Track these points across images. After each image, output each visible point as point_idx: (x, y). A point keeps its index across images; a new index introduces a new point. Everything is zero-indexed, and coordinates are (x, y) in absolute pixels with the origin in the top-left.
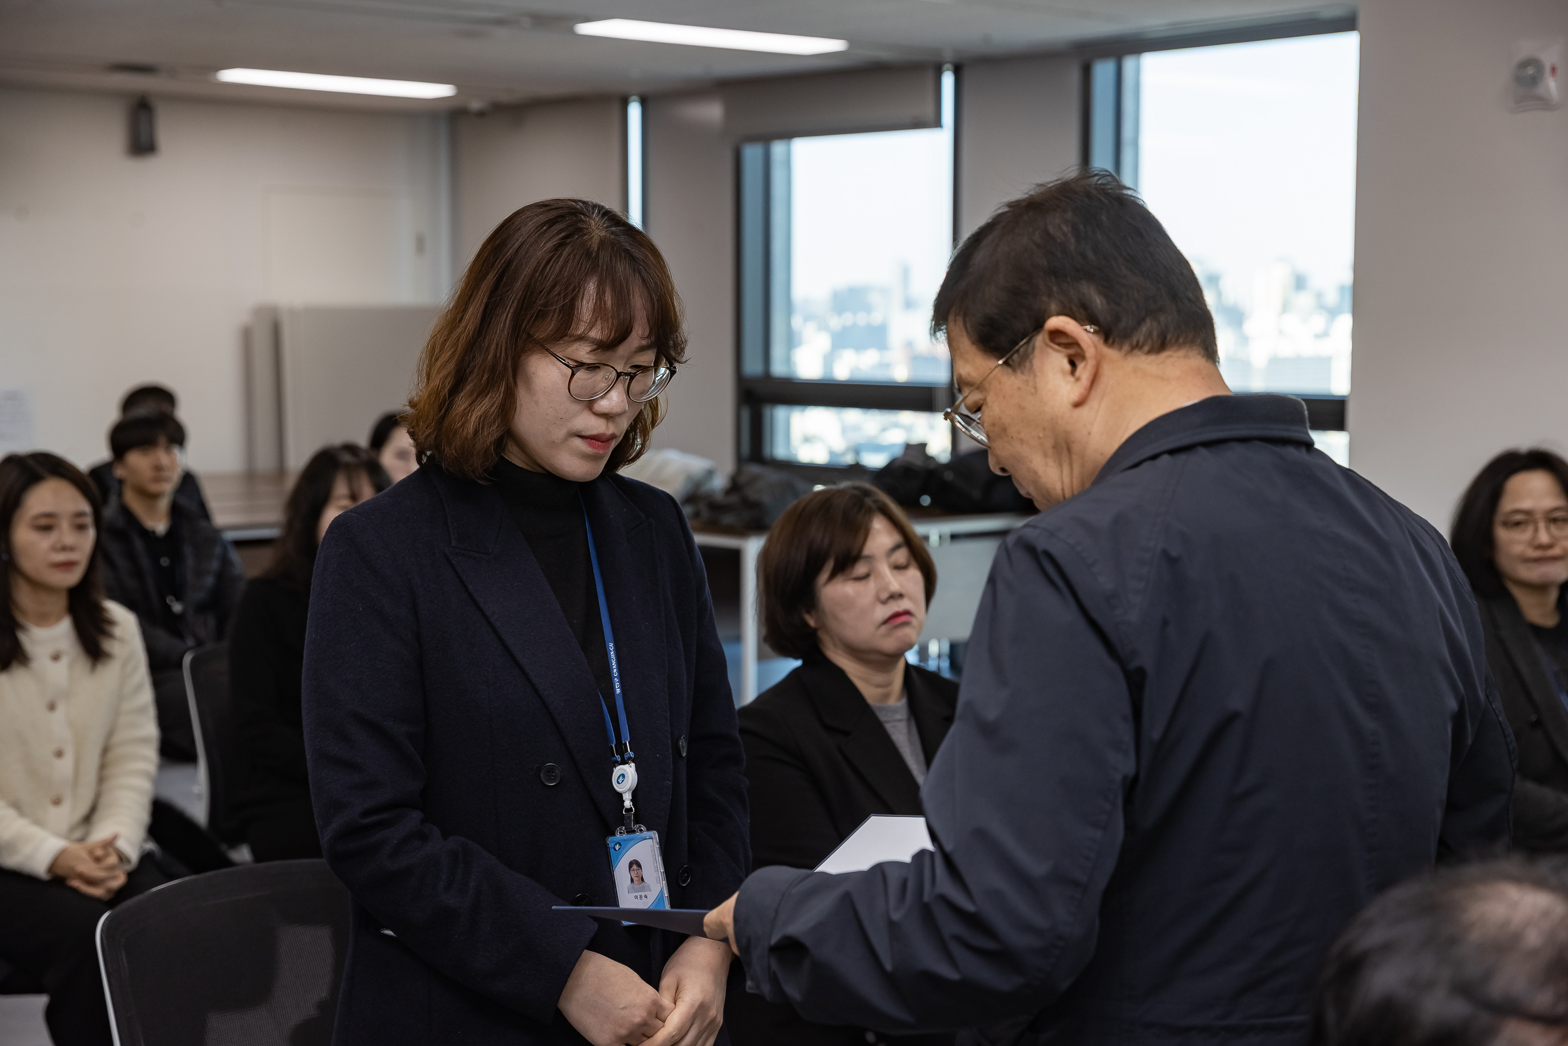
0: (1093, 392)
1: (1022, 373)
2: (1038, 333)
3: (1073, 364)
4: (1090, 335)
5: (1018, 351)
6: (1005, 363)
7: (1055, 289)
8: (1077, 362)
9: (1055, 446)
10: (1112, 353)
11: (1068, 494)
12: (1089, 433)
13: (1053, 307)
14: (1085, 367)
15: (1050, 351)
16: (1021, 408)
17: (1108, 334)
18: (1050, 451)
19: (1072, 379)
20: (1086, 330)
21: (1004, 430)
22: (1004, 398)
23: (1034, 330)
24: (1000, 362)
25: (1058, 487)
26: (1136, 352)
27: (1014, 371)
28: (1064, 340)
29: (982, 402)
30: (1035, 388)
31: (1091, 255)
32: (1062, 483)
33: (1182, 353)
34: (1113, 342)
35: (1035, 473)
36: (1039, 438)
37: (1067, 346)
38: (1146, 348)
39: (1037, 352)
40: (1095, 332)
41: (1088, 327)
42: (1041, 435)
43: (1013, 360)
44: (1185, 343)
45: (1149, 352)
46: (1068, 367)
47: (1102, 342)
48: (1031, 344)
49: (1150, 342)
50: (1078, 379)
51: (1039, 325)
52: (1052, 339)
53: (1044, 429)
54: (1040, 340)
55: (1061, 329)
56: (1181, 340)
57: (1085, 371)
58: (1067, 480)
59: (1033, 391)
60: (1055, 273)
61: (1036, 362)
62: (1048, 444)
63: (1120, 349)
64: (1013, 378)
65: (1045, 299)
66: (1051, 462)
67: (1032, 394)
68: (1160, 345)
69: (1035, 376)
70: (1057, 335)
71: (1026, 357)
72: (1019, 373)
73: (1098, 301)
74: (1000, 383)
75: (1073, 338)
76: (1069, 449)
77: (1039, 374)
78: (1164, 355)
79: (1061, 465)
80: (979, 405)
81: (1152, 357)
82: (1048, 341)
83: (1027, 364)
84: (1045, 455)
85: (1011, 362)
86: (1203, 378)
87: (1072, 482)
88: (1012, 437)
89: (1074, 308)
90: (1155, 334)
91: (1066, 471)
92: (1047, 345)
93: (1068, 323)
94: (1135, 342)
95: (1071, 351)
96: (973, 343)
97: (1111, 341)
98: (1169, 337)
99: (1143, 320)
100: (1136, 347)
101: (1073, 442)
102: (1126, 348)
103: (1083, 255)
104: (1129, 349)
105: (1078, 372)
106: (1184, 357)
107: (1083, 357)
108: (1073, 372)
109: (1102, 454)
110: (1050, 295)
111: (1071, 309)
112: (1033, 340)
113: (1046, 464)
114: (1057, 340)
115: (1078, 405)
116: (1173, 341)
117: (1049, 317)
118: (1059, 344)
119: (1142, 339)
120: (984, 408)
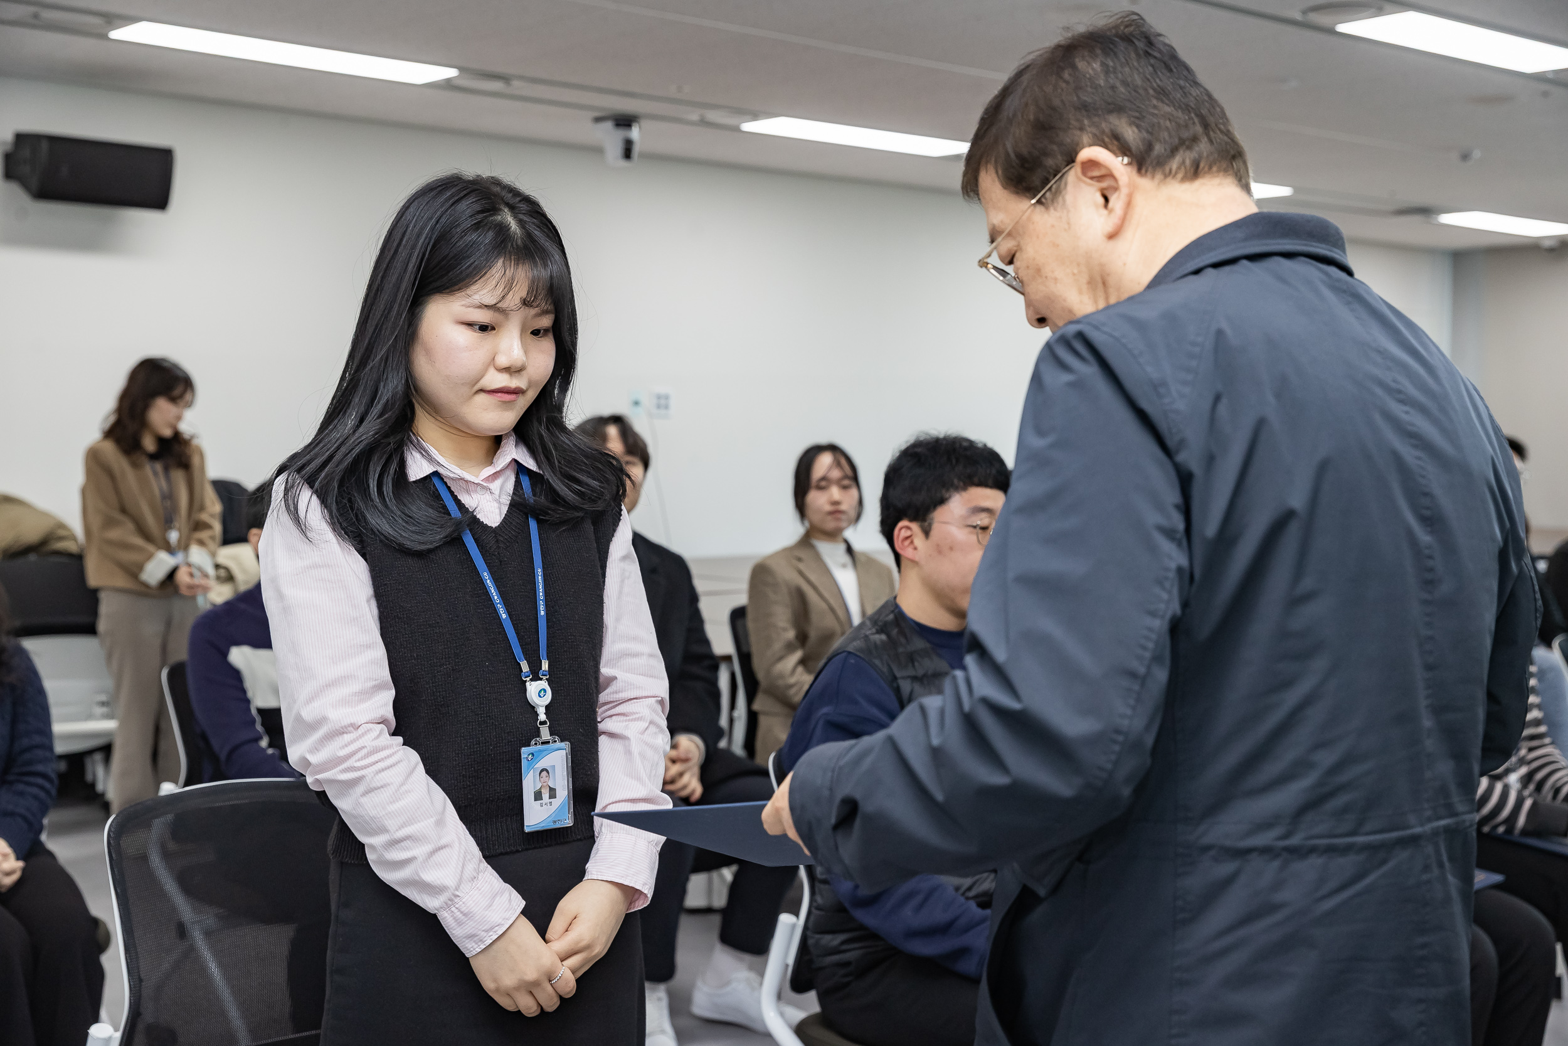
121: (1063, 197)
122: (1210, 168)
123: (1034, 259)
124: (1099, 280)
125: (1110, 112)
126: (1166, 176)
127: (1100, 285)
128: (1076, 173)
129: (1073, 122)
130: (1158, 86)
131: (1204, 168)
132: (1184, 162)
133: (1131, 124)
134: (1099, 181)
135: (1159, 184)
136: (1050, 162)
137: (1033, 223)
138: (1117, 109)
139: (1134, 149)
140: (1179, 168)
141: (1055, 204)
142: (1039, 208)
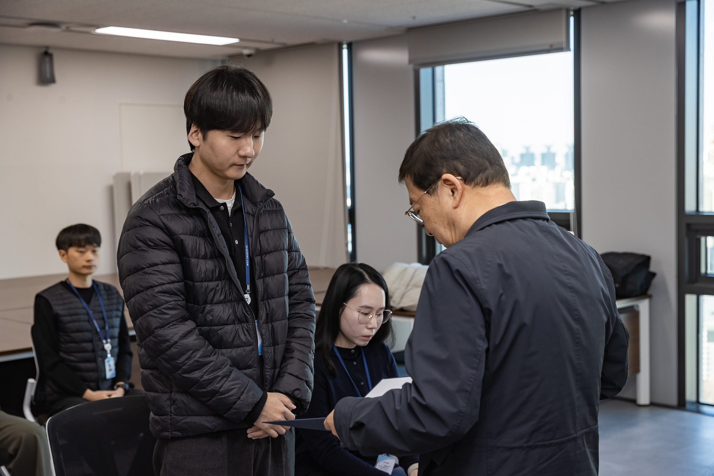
0: (461, 203)
1: (434, 196)
2: (439, 180)
3: (453, 192)
4: (459, 180)
5: (432, 188)
6: (427, 192)
7: (445, 164)
8: (455, 191)
9: (449, 224)
10: (467, 187)
11: (454, 242)
12: (461, 219)
13: (444, 170)
14: (458, 193)
15: (444, 187)
16: (435, 210)
17: (466, 180)
18: (446, 226)
19: (452, 198)
20: (457, 179)
21: (429, 218)
22: (428, 206)
23: (437, 180)
24: (425, 192)
25: (451, 240)
26: (476, 186)
27: (431, 195)
28: (449, 183)
29: (420, 208)
30: (439, 202)
32: (452, 238)
33: (495, 186)
34: (468, 183)
35: (441, 235)
36: (442, 221)
37: (450, 185)
38: (481, 185)
39: (439, 188)
40: (461, 179)
41: (458, 178)
42: (443, 220)
43: (430, 191)
44: (496, 182)
45: (482, 186)
46: (451, 193)
47: (463, 183)
48: (437, 185)
49: (482, 182)
50: (455, 198)
51: (439, 177)
52: (444, 183)
53: (443, 217)
54: (440, 183)
55: (448, 179)
56: (494, 181)
57: (457, 195)
58: (454, 237)
59: (438, 203)
60: (443, 158)
61: (439, 192)
62: (446, 223)
63: (471, 185)
64: (430, 198)
65: (441, 168)
66: (447, 230)
67: (438, 204)
68: (486, 183)
69: (439, 197)
70: (446, 181)
71: (435, 190)
72: (433, 196)
73: (461, 167)
75: (452, 182)
76: (454, 225)
77: (440, 196)
78: (488, 187)
79: (451, 231)
80: (419, 210)
81: (483, 188)
82: (443, 183)
83: (436, 192)
84: (445, 228)
85: (429, 192)
86: (504, 195)
87: (456, 238)
88: (432, 221)
89: (452, 171)
90: (484, 179)
91: (453, 233)
92: (443, 185)
93: (450, 176)
94: (476, 183)
95: (452, 187)
96: (414, 186)
97: (467, 182)
98: (489, 180)
99: (479, 173)
100: (477, 184)
101: (455, 222)
102: (473, 185)
103: (455, 150)
104: (474, 185)
105: (455, 195)
106: (496, 187)
107: (457, 189)
108: (453, 195)
109: (466, 226)
110: (443, 166)
112: (438, 183)
113: (445, 231)
114: (447, 183)
115: (455, 208)
116: (491, 181)
117: (443, 174)
118: (447, 185)
119: (479, 181)
120: (421, 211)
121: (437, 192)
122: (493, 180)
123: (427, 214)
124: (452, 224)
125: (453, 159)
126: (475, 185)
127: (452, 225)
128: (441, 183)
129: (440, 164)
130: (472, 149)
131: (490, 181)
132: (482, 179)
133: (462, 164)
134: (450, 186)
135: (473, 188)
136: (431, 178)
137: (426, 200)
138: (456, 158)
139: (463, 174)
140: (480, 182)
141: (434, 194)
142: (428, 195)
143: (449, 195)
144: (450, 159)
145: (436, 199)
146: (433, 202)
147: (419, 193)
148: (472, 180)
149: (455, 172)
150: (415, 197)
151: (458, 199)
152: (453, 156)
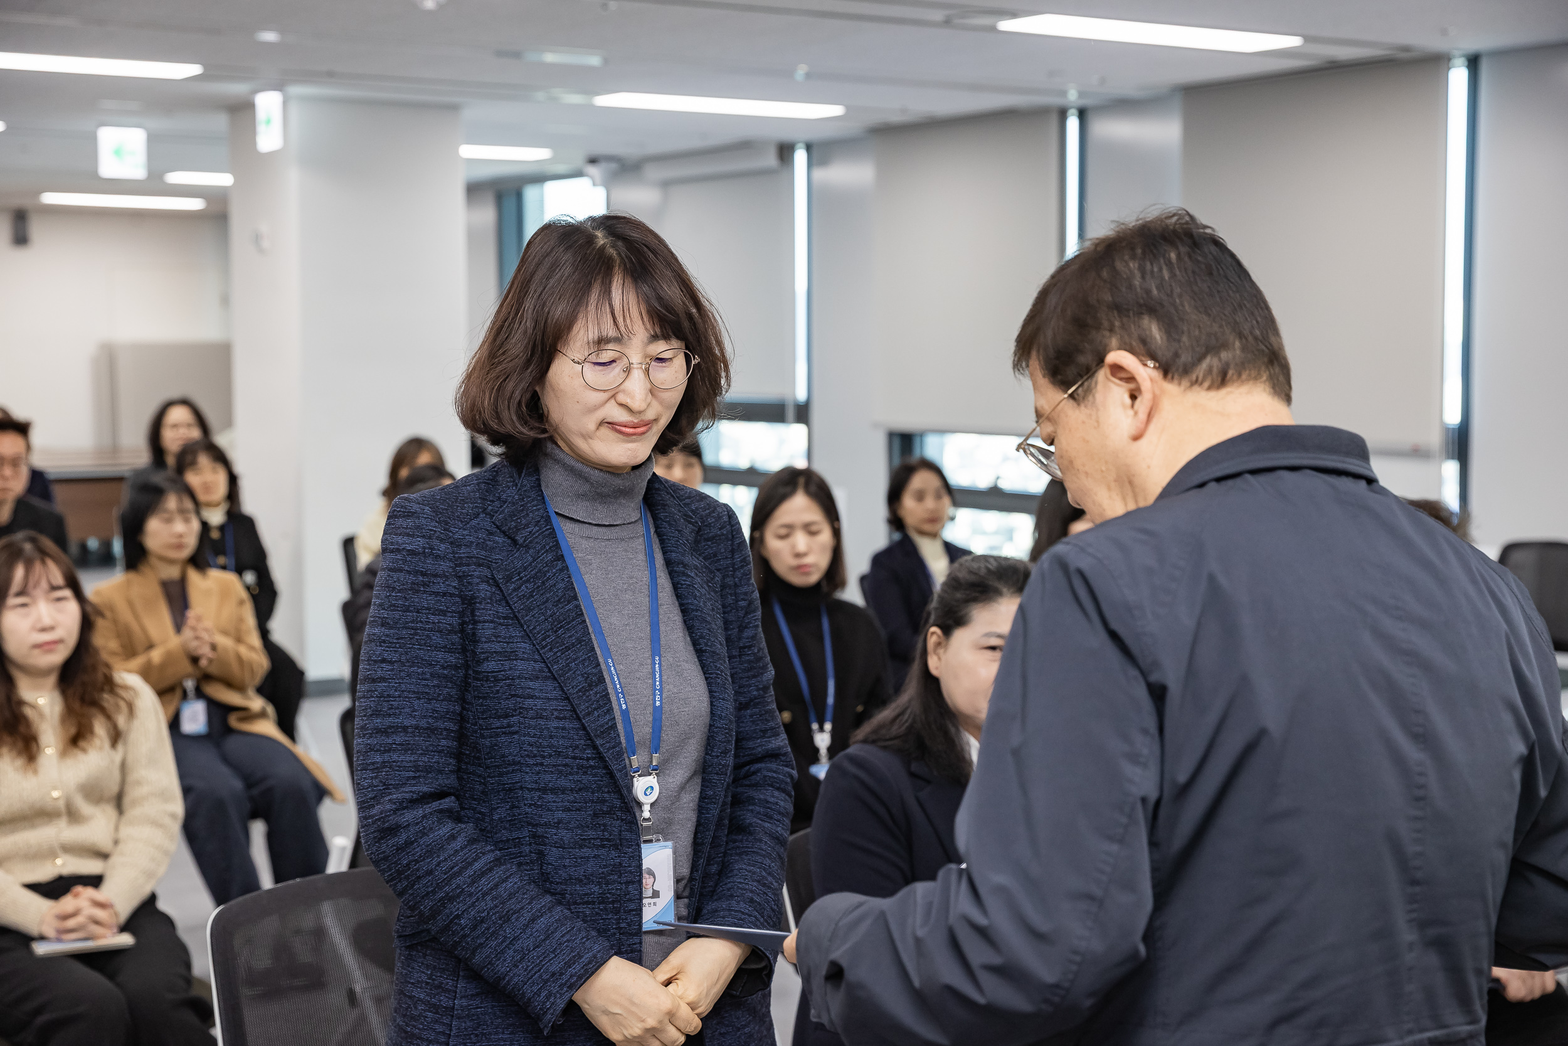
0: (1152, 427)
1: (1086, 406)
2: (1099, 368)
3: (1133, 398)
4: (1150, 370)
5: (1082, 384)
6: (1071, 396)
7: (1117, 324)
8: (1137, 397)
9: (1118, 480)
10: (1172, 389)
12: (1149, 467)
13: (1117, 340)
14: (1142, 401)
15: (1112, 385)
16: (1086, 441)
17: (1167, 370)
18: (1113, 484)
19: (1131, 412)
20: (1144, 365)
21: (1071, 462)
22: (1070, 431)
23: (1094, 366)
24: (1066, 396)
26: (1196, 387)
27: (1079, 405)
28: (1123, 375)
30: (1098, 422)
31: (1155, 292)
34: (1173, 378)
36: (1102, 471)
37: (1127, 380)
38: (1206, 384)
39: (1100, 387)
40: (1155, 367)
41: (1147, 363)
42: (1105, 470)
43: (1078, 395)
45: (1209, 388)
46: (1128, 401)
47: (1161, 376)
48: (1091, 381)
49: (1209, 378)
50: (1136, 413)
51: (1101, 361)
52: (1113, 374)
53: (1106, 462)
54: (1102, 375)
55: (1120, 364)
57: (1142, 404)
59: (1096, 424)
60: (1118, 308)
61: (1099, 396)
62: (1112, 476)
63: (1180, 384)
64: (1077, 412)
65: (1107, 333)
67: (1095, 428)
68: (1222, 380)
69: (1098, 410)
70: (1117, 369)
71: (1089, 391)
73: (1158, 337)
74: (1067, 416)
75: (1132, 373)
76: (1132, 482)
77: (1101, 408)
78: (1224, 391)
79: (1124, 498)
80: (1052, 437)
81: (1213, 394)
82: (1109, 376)
83: (1090, 398)
84: (1109, 489)
85: (1074, 396)
88: (1078, 470)
89: (1135, 344)
90: (1215, 370)
92: (1109, 380)
93: (1125, 357)
94: (1194, 377)
95: (1132, 386)
96: (1044, 377)
97: (1169, 376)
98: (1230, 374)
99: (1205, 355)
100: (1195, 383)
101: (1134, 476)
102: (1185, 383)
103: (1148, 292)
104: (1189, 385)
105: (1136, 407)
107: (1140, 391)
108: (1132, 406)
110: (1111, 330)
111: (1131, 344)
112: (1096, 375)
113: (1110, 497)
114: (1118, 375)
115: (1136, 438)
117: (1109, 351)
118: (1121, 379)
119: (1201, 375)
120: (1056, 441)
143: (1123, 405)
144: (1131, 314)
145: (1090, 415)
146: (1084, 422)
147: (1054, 397)
148: (1186, 371)
149: (1141, 346)
150: (1046, 406)
151: (1142, 416)
152: (1140, 306)
